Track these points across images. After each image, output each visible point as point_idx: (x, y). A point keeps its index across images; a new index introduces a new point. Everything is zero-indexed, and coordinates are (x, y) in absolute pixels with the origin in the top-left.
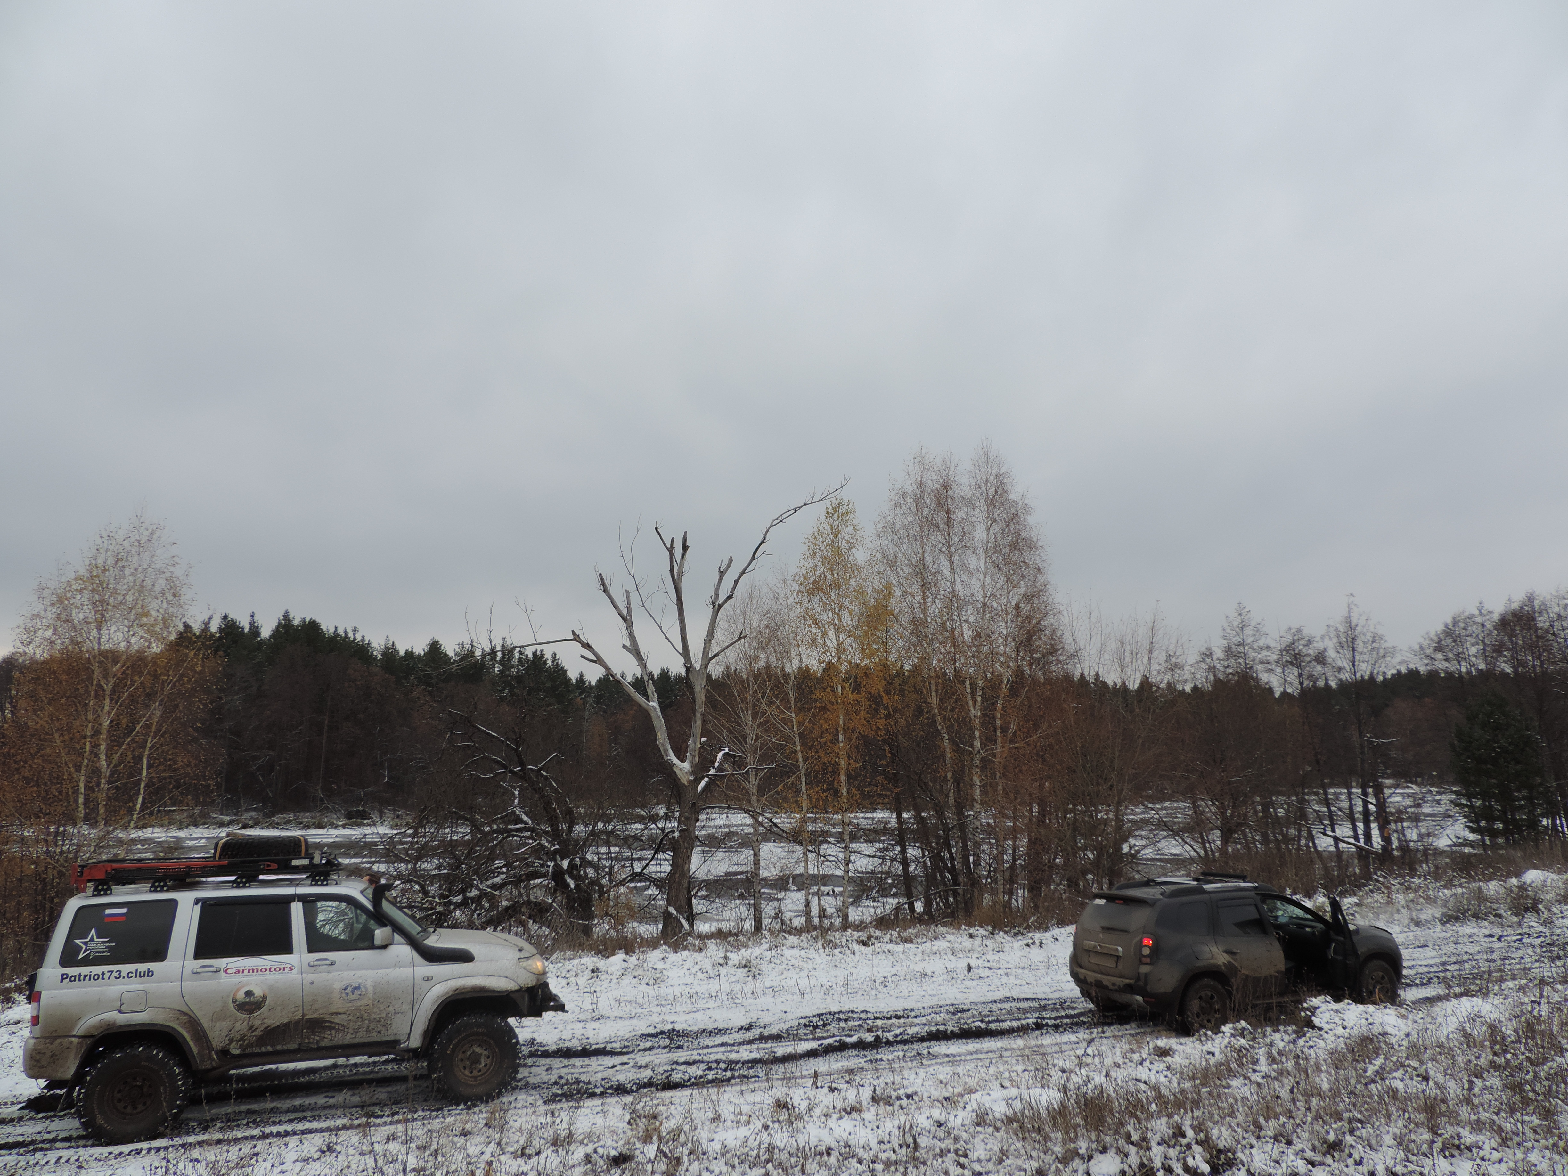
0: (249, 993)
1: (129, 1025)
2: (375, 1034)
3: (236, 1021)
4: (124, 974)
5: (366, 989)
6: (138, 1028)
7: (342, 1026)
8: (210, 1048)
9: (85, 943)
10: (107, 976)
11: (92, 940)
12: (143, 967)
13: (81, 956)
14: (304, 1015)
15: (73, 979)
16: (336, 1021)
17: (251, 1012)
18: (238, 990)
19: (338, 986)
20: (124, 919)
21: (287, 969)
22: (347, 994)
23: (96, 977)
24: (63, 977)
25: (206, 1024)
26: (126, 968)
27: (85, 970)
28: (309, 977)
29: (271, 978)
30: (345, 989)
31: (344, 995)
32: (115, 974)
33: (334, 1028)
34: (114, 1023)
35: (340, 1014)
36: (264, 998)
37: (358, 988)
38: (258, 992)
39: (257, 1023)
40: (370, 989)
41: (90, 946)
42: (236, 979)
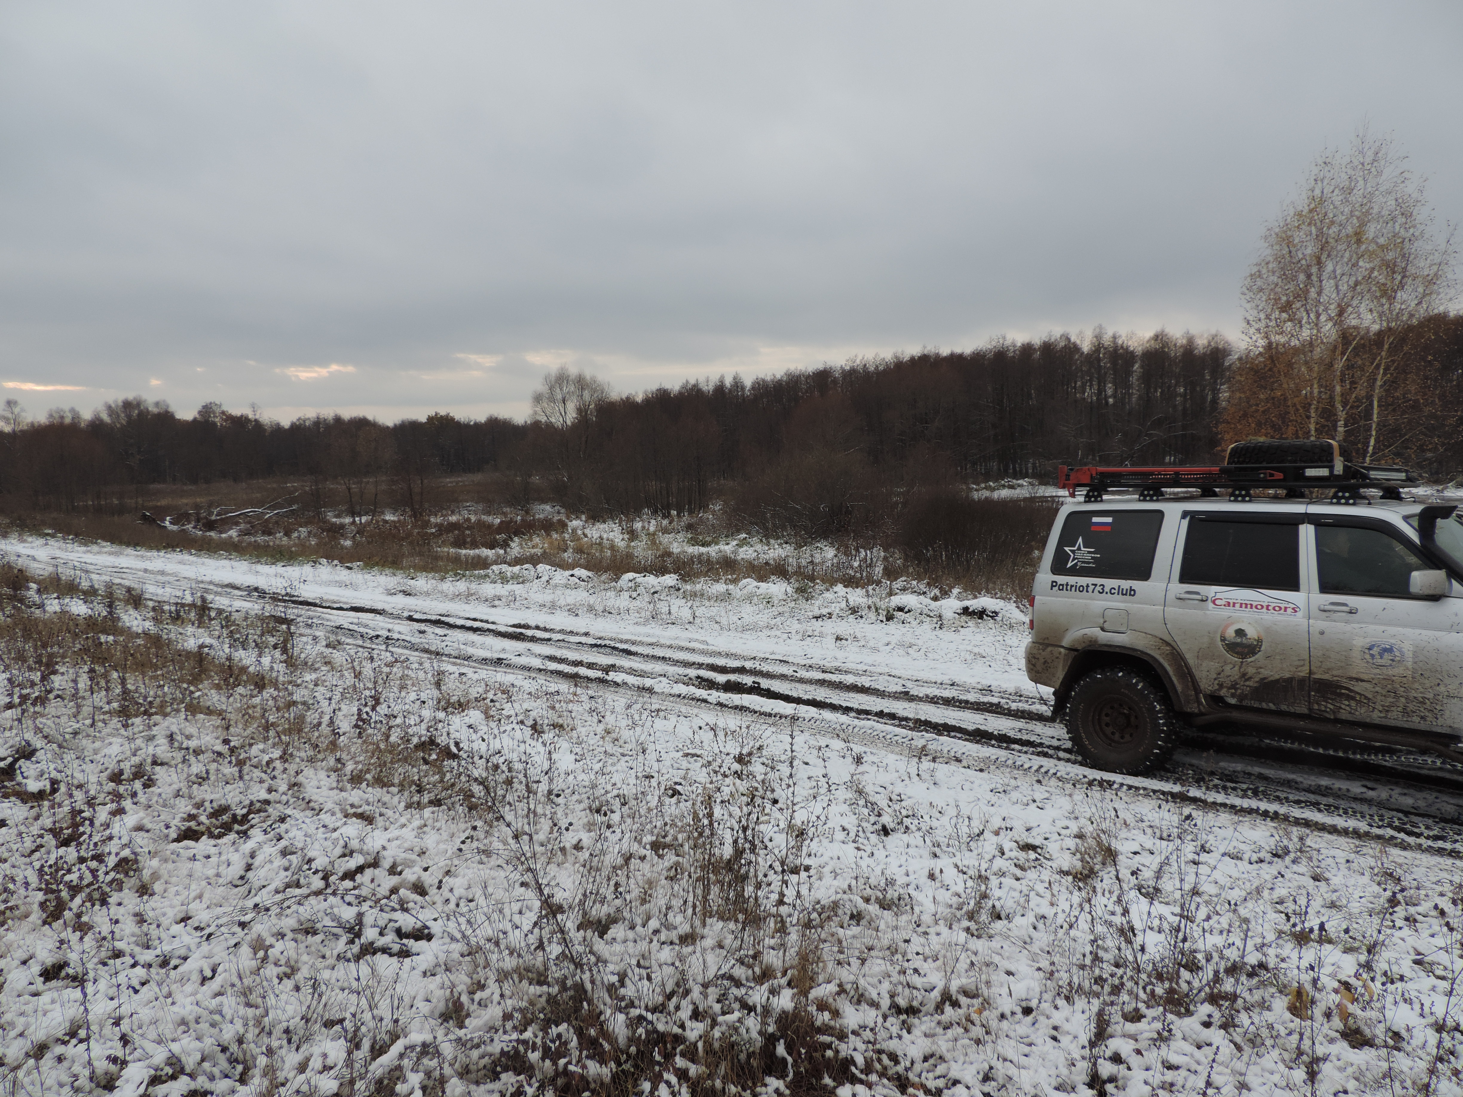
0: (1240, 632)
1: (1110, 646)
2: (1416, 719)
3: (1226, 663)
4: (1107, 589)
5: (1402, 654)
6: (1118, 650)
7: (1366, 698)
8: (1197, 689)
9: (1073, 552)
10: (1091, 588)
11: (1079, 549)
12: (1126, 584)
13: (1069, 565)
14: (1311, 672)
15: (1062, 587)
16: (1356, 689)
17: (1243, 656)
18: (1227, 626)
19: (1360, 642)
20: (1109, 529)
21: (1289, 611)
22: (1372, 656)
23: (1081, 589)
24: (1054, 584)
25: (1191, 659)
26: (1110, 583)
27: (1072, 580)
28: (1319, 624)
29: (1269, 617)
30: (1370, 649)
31: (1367, 656)
32: (1099, 588)
33: (1353, 698)
34: (1096, 641)
35: (1362, 681)
36: (1260, 641)
37: (1390, 650)
38: (1252, 633)
39: (1251, 671)
40: (1408, 655)
41: (1078, 555)
42: (1226, 613)
